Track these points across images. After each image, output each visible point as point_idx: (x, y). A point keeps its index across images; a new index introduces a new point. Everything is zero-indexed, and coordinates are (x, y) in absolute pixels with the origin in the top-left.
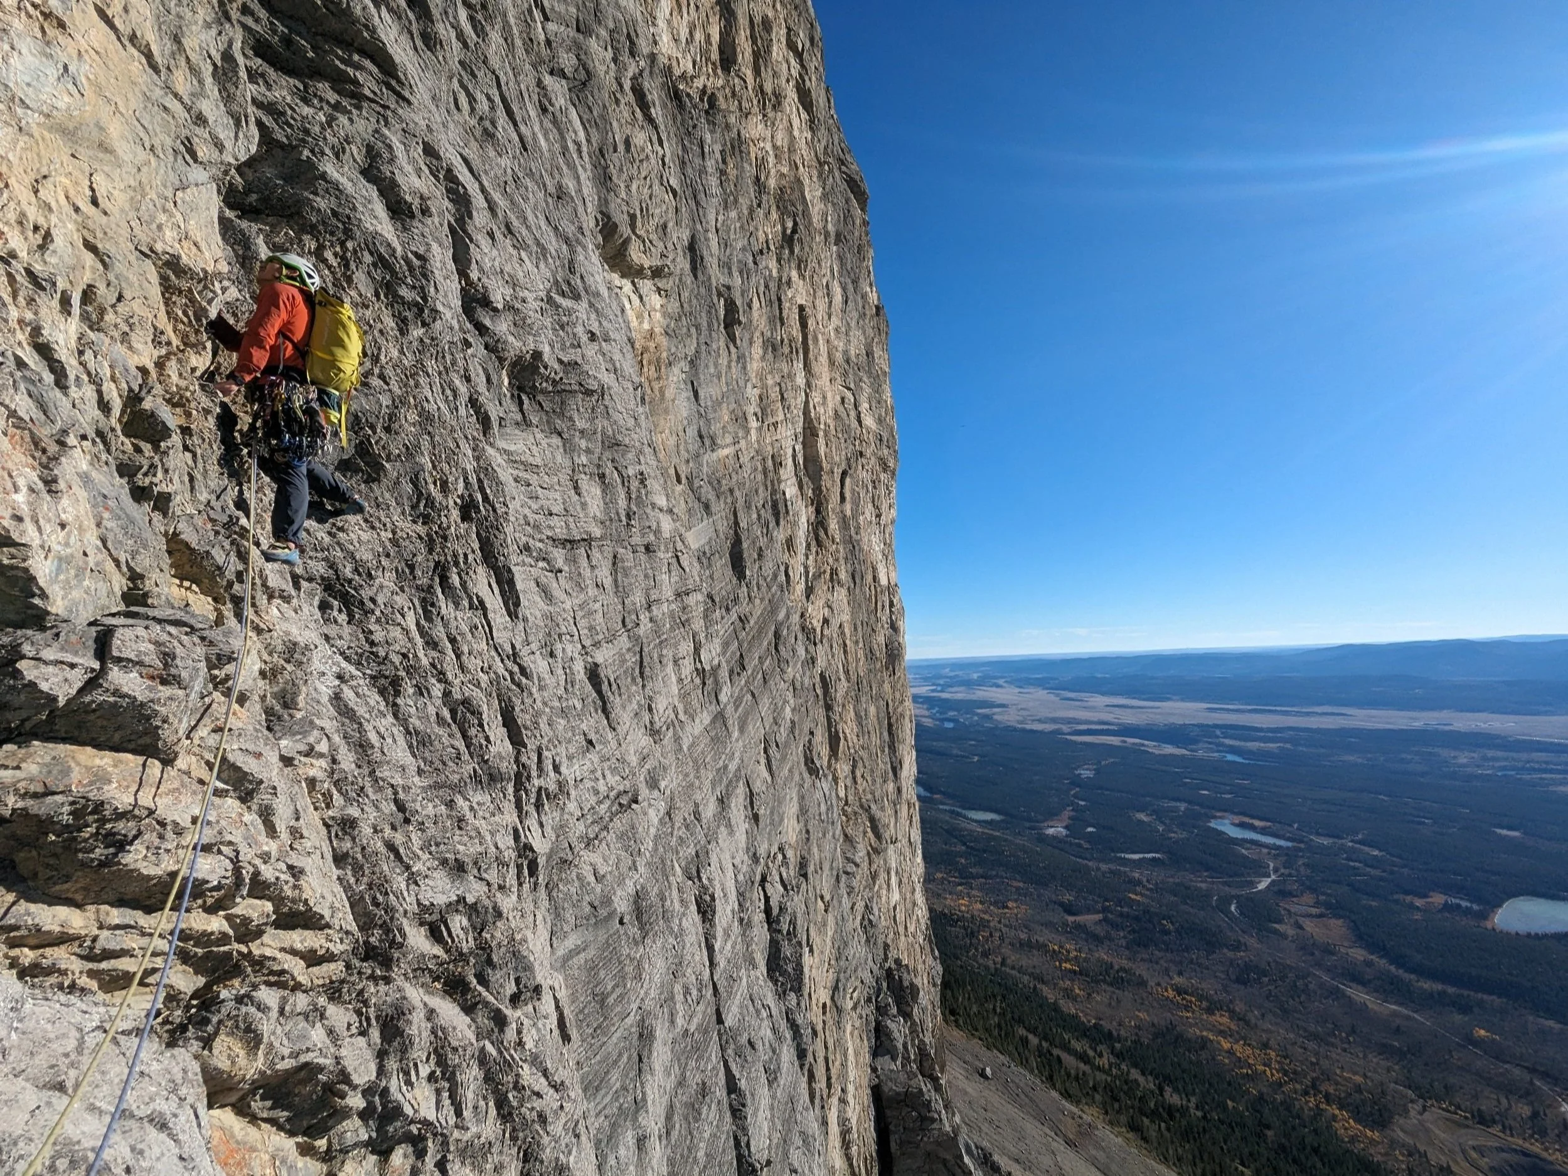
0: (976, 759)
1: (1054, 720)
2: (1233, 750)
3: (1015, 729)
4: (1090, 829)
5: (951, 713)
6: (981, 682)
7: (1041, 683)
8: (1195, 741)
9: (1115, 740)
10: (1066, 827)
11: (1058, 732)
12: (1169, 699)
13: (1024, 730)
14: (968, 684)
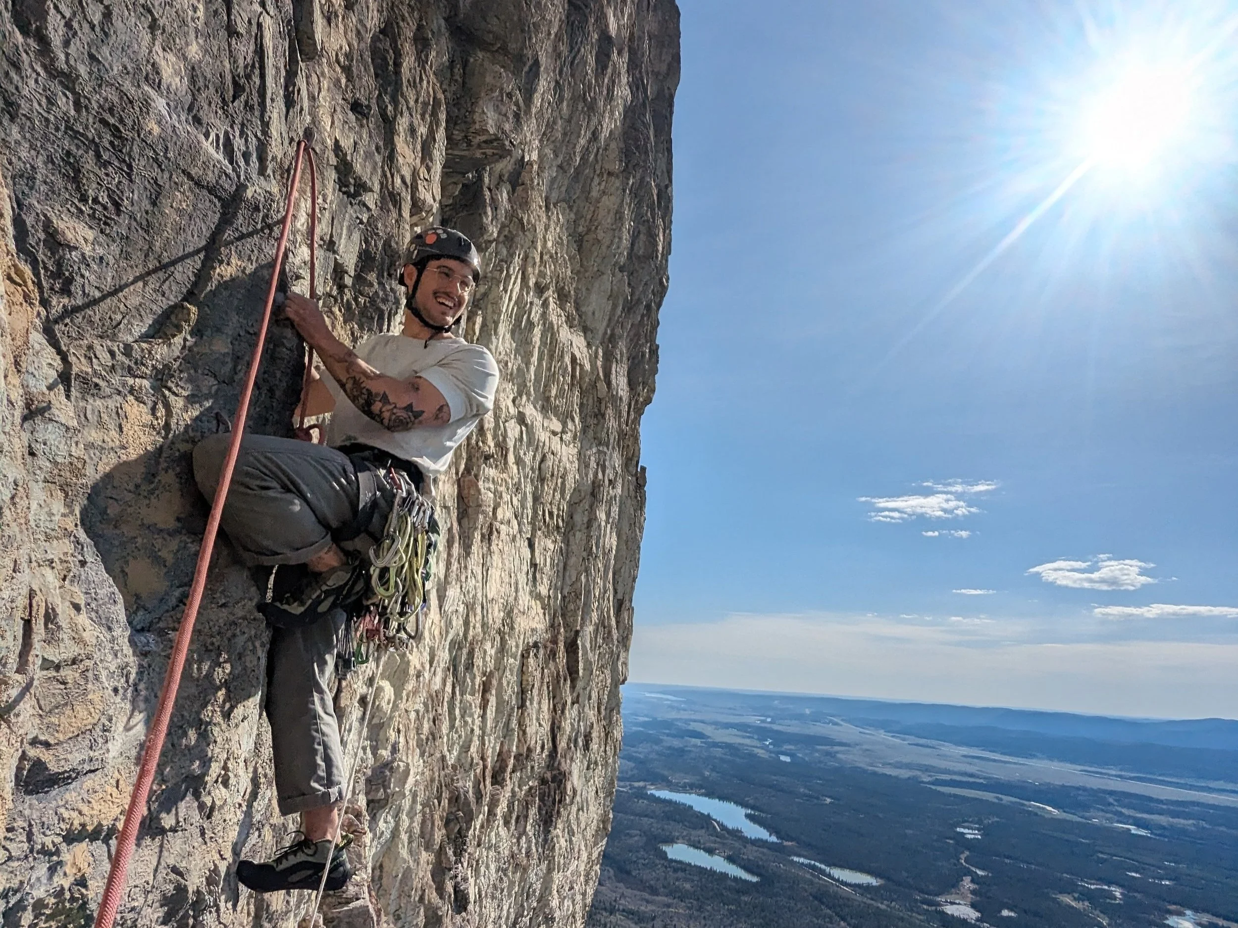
0: (828, 800)
1: (908, 766)
2: (1139, 824)
3: (865, 771)
4: (1005, 913)
5: (787, 747)
6: (816, 718)
7: (884, 725)
8: (1085, 807)
9: (989, 796)
10: (973, 906)
11: (915, 780)
12: (1033, 756)
13: (875, 774)
14: (800, 717)
